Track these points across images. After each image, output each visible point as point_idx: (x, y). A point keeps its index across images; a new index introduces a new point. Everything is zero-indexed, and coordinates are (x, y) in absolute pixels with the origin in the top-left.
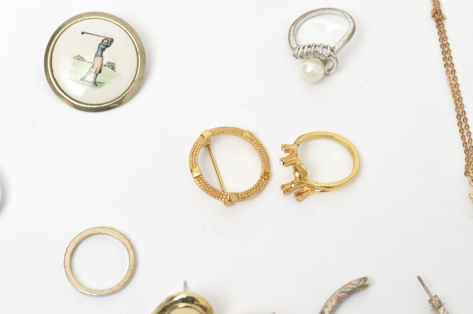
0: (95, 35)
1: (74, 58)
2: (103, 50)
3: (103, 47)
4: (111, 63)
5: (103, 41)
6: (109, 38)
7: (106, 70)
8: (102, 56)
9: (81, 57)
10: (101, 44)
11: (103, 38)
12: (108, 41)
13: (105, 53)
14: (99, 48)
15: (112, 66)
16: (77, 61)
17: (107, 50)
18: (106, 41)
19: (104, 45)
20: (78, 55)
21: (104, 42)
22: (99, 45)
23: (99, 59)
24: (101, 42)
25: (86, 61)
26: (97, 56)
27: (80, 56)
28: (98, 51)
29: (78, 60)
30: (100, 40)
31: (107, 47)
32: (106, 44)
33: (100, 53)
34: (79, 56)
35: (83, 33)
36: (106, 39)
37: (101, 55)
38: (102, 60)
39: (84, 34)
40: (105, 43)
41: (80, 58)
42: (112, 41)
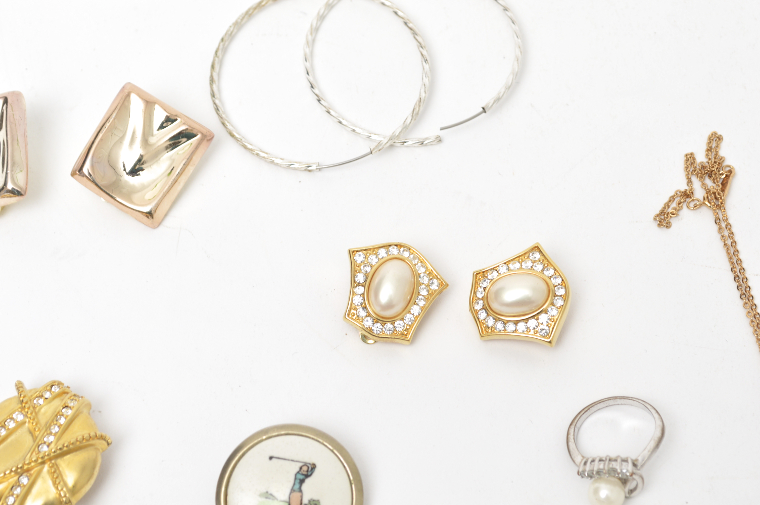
0: (289, 460)
1: (261, 495)
2: (302, 482)
3: (302, 477)
4: (314, 501)
5: (301, 468)
6: (310, 464)
8: (300, 490)
9: (271, 495)
10: (298, 472)
11: (301, 464)
12: (308, 467)
13: (305, 487)
14: (296, 479)
16: (264, 499)
17: (308, 481)
18: (305, 468)
19: (303, 475)
20: (265, 491)
21: (302, 470)
22: (296, 475)
23: (297, 495)
24: (298, 469)
25: (277, 499)
26: (294, 491)
27: (270, 492)
28: (294, 484)
29: (266, 498)
30: (295, 468)
31: (307, 476)
32: (305, 473)
33: (297, 486)
34: (267, 492)
35: (271, 458)
36: (306, 464)
37: (299, 490)
38: (302, 497)
39: (274, 460)
40: (304, 471)
41: (268, 495)
42: (314, 467)
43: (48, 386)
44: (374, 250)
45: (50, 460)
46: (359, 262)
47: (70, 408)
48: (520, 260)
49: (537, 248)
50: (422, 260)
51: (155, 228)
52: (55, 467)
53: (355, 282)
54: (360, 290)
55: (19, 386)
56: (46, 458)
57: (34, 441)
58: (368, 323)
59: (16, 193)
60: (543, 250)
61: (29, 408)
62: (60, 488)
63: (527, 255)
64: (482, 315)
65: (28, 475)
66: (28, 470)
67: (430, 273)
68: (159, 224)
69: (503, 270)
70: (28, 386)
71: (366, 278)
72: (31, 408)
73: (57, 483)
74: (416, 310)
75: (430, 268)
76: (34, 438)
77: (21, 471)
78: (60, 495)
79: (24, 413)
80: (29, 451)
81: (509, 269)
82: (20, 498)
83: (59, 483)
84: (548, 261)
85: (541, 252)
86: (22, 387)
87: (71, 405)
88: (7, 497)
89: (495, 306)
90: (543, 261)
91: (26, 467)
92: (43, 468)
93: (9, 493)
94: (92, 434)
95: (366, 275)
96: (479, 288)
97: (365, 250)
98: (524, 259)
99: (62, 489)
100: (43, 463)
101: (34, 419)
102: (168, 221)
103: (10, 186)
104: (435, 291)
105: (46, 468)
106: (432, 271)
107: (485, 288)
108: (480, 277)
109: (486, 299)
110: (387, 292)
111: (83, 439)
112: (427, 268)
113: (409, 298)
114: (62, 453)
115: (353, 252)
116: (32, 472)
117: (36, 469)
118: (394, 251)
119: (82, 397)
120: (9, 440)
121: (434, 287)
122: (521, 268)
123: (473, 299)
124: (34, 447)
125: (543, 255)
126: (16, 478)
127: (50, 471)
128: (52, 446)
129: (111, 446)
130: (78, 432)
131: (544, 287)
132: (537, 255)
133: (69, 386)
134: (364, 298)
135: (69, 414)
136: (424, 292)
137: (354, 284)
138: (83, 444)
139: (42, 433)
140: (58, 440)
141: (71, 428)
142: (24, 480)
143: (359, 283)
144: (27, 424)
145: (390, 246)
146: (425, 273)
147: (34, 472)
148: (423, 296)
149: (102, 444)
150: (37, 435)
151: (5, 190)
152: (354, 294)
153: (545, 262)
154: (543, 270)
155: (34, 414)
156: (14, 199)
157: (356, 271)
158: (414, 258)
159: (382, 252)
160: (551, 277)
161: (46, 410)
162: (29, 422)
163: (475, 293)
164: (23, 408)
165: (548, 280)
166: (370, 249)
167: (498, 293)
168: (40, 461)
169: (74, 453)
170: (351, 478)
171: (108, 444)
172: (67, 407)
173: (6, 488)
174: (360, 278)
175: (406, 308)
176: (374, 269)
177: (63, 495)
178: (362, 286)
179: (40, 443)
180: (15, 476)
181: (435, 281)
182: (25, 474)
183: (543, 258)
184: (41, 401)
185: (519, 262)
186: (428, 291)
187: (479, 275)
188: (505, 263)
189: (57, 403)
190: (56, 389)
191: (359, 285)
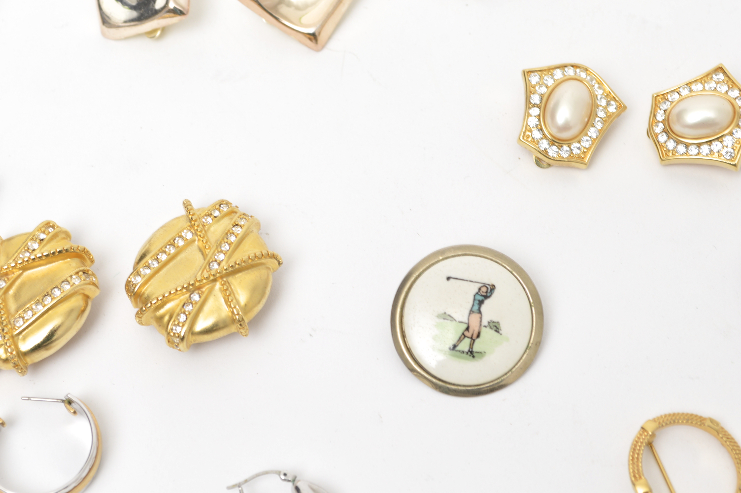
0: (467, 281)
1: (439, 316)
2: (481, 303)
3: (481, 298)
4: (494, 322)
5: (480, 289)
6: (489, 285)
7: (487, 333)
8: (480, 312)
9: (449, 316)
10: (477, 293)
11: (480, 285)
12: (487, 288)
13: (484, 308)
14: (474, 300)
15: (496, 327)
16: (442, 321)
17: (487, 302)
18: (484, 289)
19: (482, 296)
20: (443, 312)
21: (481, 292)
22: (475, 296)
23: (475, 317)
24: (477, 290)
25: (455, 320)
26: (473, 312)
27: (448, 313)
28: (473, 305)
29: (444, 319)
30: (474, 288)
31: (486, 297)
32: (485, 294)
33: (476, 307)
34: (445, 313)
35: (448, 279)
36: (485, 285)
37: (478, 311)
38: (481, 318)
39: (451, 280)
40: (483, 292)
41: (446, 316)
42: (493, 288)
43: (216, 205)
44: (550, 70)
45: (222, 277)
46: (533, 83)
47: (241, 226)
48: (703, 82)
49: (720, 69)
50: (600, 82)
51: (318, 50)
52: (227, 285)
53: (530, 103)
54: (535, 111)
55: (187, 205)
56: (218, 275)
57: (205, 260)
58: (544, 144)
59: (177, 12)
60: (728, 71)
61: (198, 226)
62: (233, 306)
63: (710, 76)
64: (663, 138)
65: (200, 292)
66: (199, 288)
67: (608, 95)
68: (323, 47)
69: (685, 92)
70: (196, 205)
71: (542, 99)
72: (201, 226)
73: (230, 300)
74: (592, 132)
75: (608, 89)
76: (204, 255)
77: (192, 288)
78: (233, 312)
79: (194, 232)
80: (200, 269)
81: (691, 91)
82: (192, 315)
83: (232, 301)
84: (733, 82)
85: (724, 73)
86: (191, 205)
87: (242, 223)
88: (178, 315)
89: (677, 128)
90: (727, 82)
91: (197, 284)
92: (215, 285)
93: (181, 310)
94: (264, 252)
95: (542, 96)
96: (659, 111)
97: (540, 71)
98: (706, 80)
99: (235, 307)
100: (215, 280)
101: (203, 237)
102: (333, 44)
103: (172, 5)
104: (613, 113)
105: (218, 285)
106: (610, 93)
107: (665, 111)
108: (660, 100)
109: (667, 121)
110: (564, 114)
111: (256, 257)
112: (604, 90)
113: (586, 120)
114: (235, 271)
115: (528, 72)
116: (204, 290)
117: (208, 286)
118: (570, 72)
119: (251, 216)
120: (179, 258)
121: (612, 109)
122: (704, 89)
123: (652, 122)
124: (205, 264)
125: (728, 76)
126: (187, 295)
127: (222, 289)
128: (223, 264)
129: (282, 266)
130: (248, 250)
131: (729, 108)
132: (721, 76)
133: (238, 206)
134: (539, 119)
135: (239, 232)
136: (601, 114)
137: (529, 104)
138: (256, 262)
139: (212, 251)
140: (230, 257)
141: (242, 246)
142: (196, 297)
143: (535, 104)
144: (196, 243)
145: (566, 66)
146: (603, 94)
147: (206, 290)
148: (601, 118)
149: (272, 263)
150: (207, 253)
151: (166, 9)
152: (529, 115)
153: (730, 83)
154: (727, 92)
155: (203, 232)
156: (177, 19)
157: (531, 92)
158: (592, 80)
159: (558, 74)
160: (736, 98)
161: (216, 230)
162: (199, 240)
163: (655, 116)
164: (192, 226)
165: (733, 101)
166: (545, 70)
167: (679, 116)
168: (212, 278)
169: (246, 272)
170: (531, 301)
171: (279, 264)
172: (237, 225)
173: (178, 305)
174: (536, 99)
175: (584, 131)
176: (550, 89)
177: (236, 313)
178: (538, 107)
179: (211, 261)
180: (186, 294)
181: (613, 102)
182: (197, 292)
183: (727, 79)
184: (209, 220)
185: (701, 83)
186: (606, 113)
187: (658, 98)
188: (687, 85)
189: (226, 223)
190: (225, 209)
191: (534, 105)
